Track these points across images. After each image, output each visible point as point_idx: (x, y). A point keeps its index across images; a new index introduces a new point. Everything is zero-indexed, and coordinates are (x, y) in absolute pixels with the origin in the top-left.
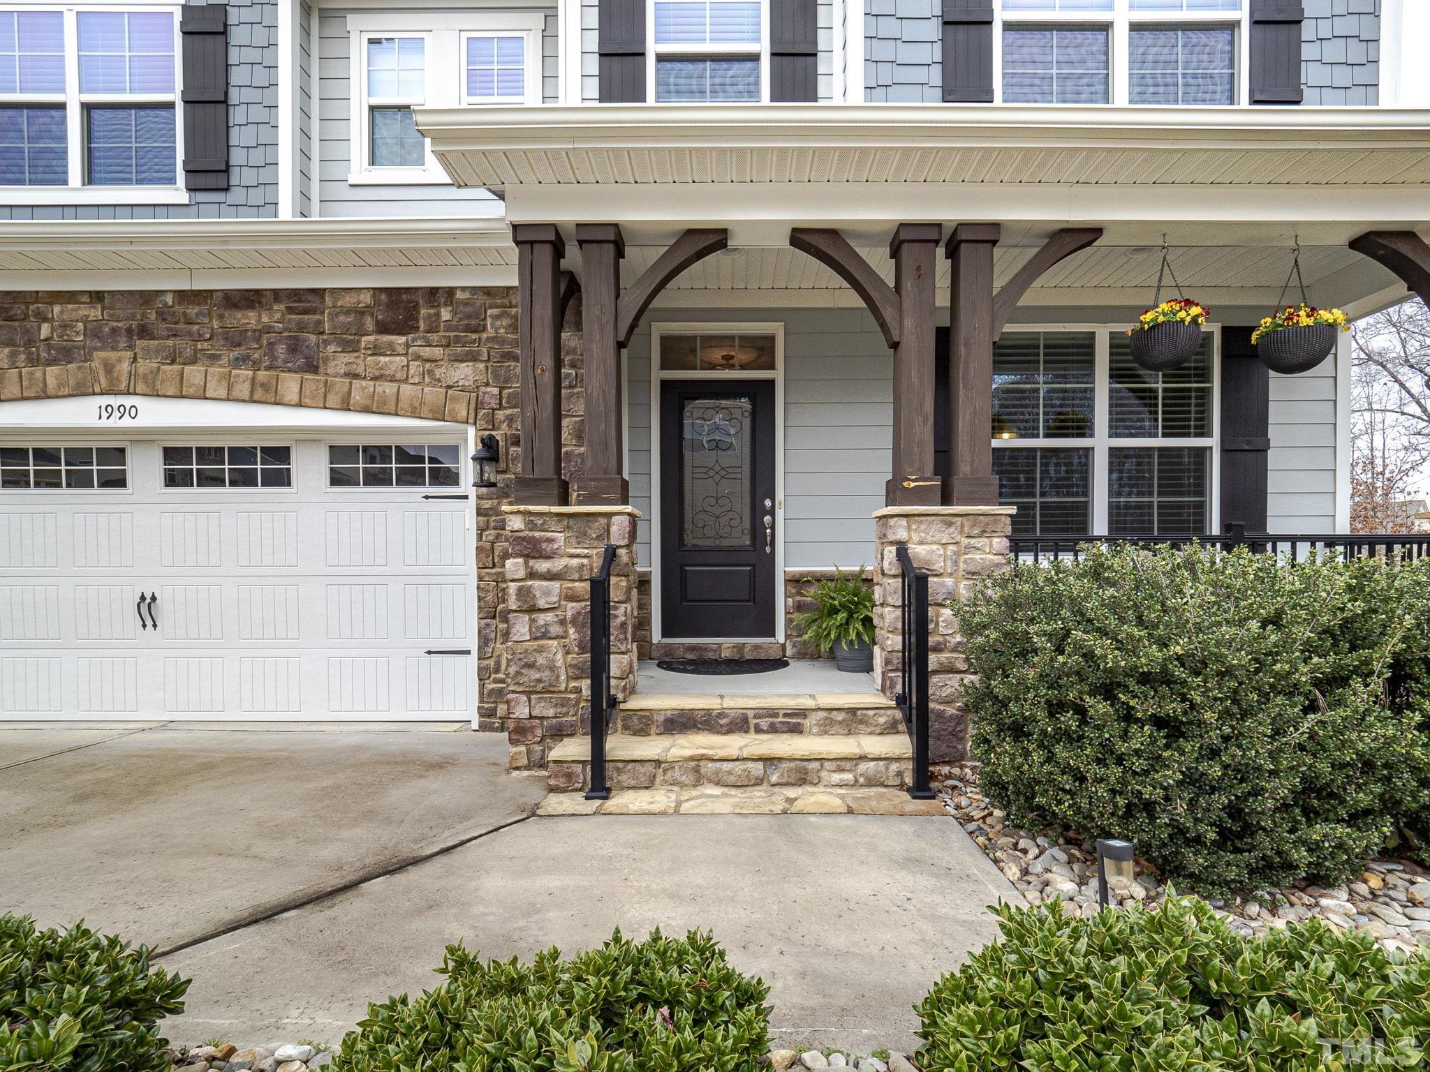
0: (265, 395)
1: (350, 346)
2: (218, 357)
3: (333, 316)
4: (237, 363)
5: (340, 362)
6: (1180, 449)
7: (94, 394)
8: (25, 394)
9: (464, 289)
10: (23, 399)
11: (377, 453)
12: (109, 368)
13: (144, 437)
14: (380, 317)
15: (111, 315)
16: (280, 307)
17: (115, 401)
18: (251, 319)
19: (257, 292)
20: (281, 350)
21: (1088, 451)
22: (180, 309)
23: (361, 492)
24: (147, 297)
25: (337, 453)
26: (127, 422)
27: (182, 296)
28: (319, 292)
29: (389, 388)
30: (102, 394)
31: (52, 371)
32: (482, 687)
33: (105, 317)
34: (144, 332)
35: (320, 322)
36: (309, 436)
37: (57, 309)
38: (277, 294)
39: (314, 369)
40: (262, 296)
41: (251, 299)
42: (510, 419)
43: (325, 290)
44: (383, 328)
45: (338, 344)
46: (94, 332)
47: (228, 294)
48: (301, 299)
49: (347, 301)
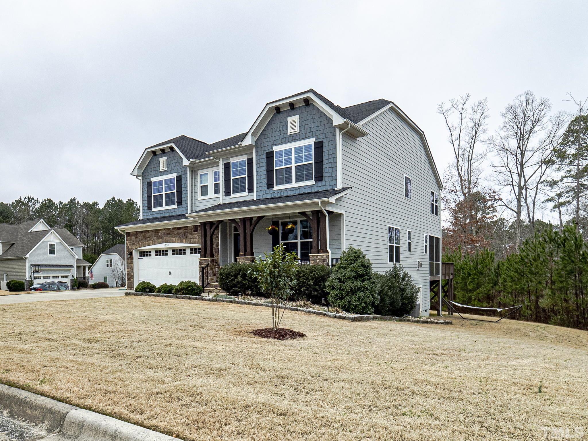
0: (181, 242)
1: (191, 234)
2: (176, 237)
3: (189, 230)
4: (179, 237)
5: (189, 236)
6: (308, 242)
11: (195, 249)
13: (170, 248)
15: (166, 232)
16: (183, 229)
18: (180, 231)
20: (183, 235)
21: (297, 242)
22: (173, 230)
23: (194, 255)
24: (170, 229)
25: (191, 249)
26: (167, 247)
27: (173, 228)
28: (187, 227)
29: (195, 240)
30: (165, 243)
31: (160, 240)
34: (169, 234)
35: (187, 231)
36: (188, 247)
37: (161, 231)
38: (183, 227)
39: (187, 238)
41: (180, 228)
44: (194, 231)
45: (189, 234)
46: (164, 234)
47: (178, 228)
48: (186, 228)
49: (190, 228)
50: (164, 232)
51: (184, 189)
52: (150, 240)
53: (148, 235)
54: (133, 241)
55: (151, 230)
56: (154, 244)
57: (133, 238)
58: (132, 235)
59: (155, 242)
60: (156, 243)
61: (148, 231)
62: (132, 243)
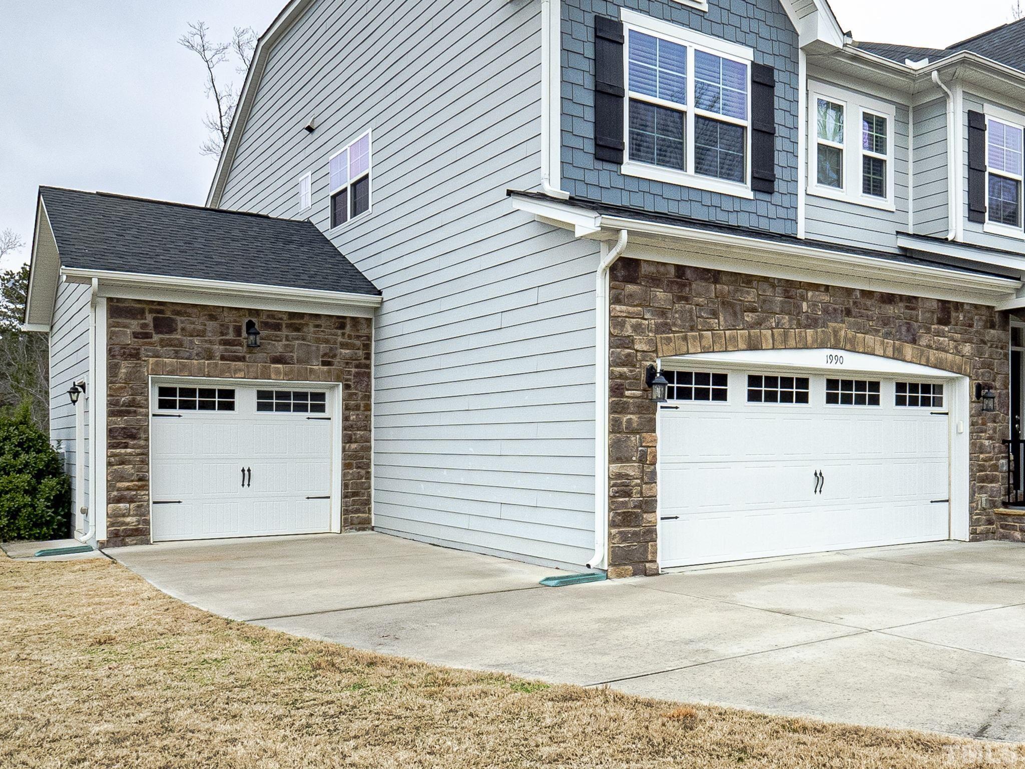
0: (898, 356)
1: (928, 330)
2: (878, 331)
3: (923, 313)
4: (887, 335)
5: (924, 339)
7: (827, 348)
8: (798, 346)
9: (967, 304)
10: (796, 348)
11: (914, 388)
12: (836, 332)
14: (939, 315)
15: (834, 301)
16: (901, 304)
17: (834, 352)
18: (891, 310)
19: (893, 295)
20: (904, 329)
22: (863, 301)
23: (907, 408)
24: (849, 291)
25: (905, 387)
26: (838, 366)
27: (863, 292)
30: (830, 348)
31: (810, 332)
32: (971, 518)
33: (831, 301)
34: (848, 313)
35: (917, 315)
37: (810, 294)
38: (901, 298)
39: (915, 342)
40: (895, 297)
41: (889, 299)
42: (983, 374)
43: (919, 297)
44: (940, 321)
45: (925, 329)
46: (825, 311)
47: (882, 295)
48: (911, 302)
49: (928, 305)
50: (826, 298)
51: (784, 105)
52: (758, 324)
53: (750, 297)
54: (662, 313)
55: (766, 279)
56: (782, 344)
57: (661, 295)
58: (655, 281)
59: (785, 336)
60: (792, 343)
61: (749, 279)
62: (651, 320)
